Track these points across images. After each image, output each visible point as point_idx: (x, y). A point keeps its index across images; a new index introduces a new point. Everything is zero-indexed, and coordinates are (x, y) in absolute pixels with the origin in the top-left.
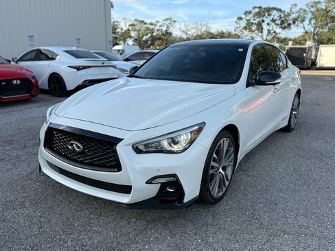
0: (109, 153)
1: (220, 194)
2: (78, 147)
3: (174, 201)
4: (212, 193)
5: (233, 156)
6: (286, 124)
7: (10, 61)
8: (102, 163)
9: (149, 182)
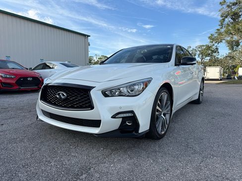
0: (85, 97)
1: (163, 133)
2: (64, 95)
3: (132, 131)
4: (158, 130)
5: (169, 108)
6: (197, 98)
7: (27, 69)
8: (80, 105)
9: (114, 117)
